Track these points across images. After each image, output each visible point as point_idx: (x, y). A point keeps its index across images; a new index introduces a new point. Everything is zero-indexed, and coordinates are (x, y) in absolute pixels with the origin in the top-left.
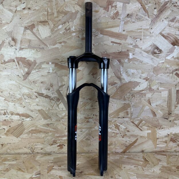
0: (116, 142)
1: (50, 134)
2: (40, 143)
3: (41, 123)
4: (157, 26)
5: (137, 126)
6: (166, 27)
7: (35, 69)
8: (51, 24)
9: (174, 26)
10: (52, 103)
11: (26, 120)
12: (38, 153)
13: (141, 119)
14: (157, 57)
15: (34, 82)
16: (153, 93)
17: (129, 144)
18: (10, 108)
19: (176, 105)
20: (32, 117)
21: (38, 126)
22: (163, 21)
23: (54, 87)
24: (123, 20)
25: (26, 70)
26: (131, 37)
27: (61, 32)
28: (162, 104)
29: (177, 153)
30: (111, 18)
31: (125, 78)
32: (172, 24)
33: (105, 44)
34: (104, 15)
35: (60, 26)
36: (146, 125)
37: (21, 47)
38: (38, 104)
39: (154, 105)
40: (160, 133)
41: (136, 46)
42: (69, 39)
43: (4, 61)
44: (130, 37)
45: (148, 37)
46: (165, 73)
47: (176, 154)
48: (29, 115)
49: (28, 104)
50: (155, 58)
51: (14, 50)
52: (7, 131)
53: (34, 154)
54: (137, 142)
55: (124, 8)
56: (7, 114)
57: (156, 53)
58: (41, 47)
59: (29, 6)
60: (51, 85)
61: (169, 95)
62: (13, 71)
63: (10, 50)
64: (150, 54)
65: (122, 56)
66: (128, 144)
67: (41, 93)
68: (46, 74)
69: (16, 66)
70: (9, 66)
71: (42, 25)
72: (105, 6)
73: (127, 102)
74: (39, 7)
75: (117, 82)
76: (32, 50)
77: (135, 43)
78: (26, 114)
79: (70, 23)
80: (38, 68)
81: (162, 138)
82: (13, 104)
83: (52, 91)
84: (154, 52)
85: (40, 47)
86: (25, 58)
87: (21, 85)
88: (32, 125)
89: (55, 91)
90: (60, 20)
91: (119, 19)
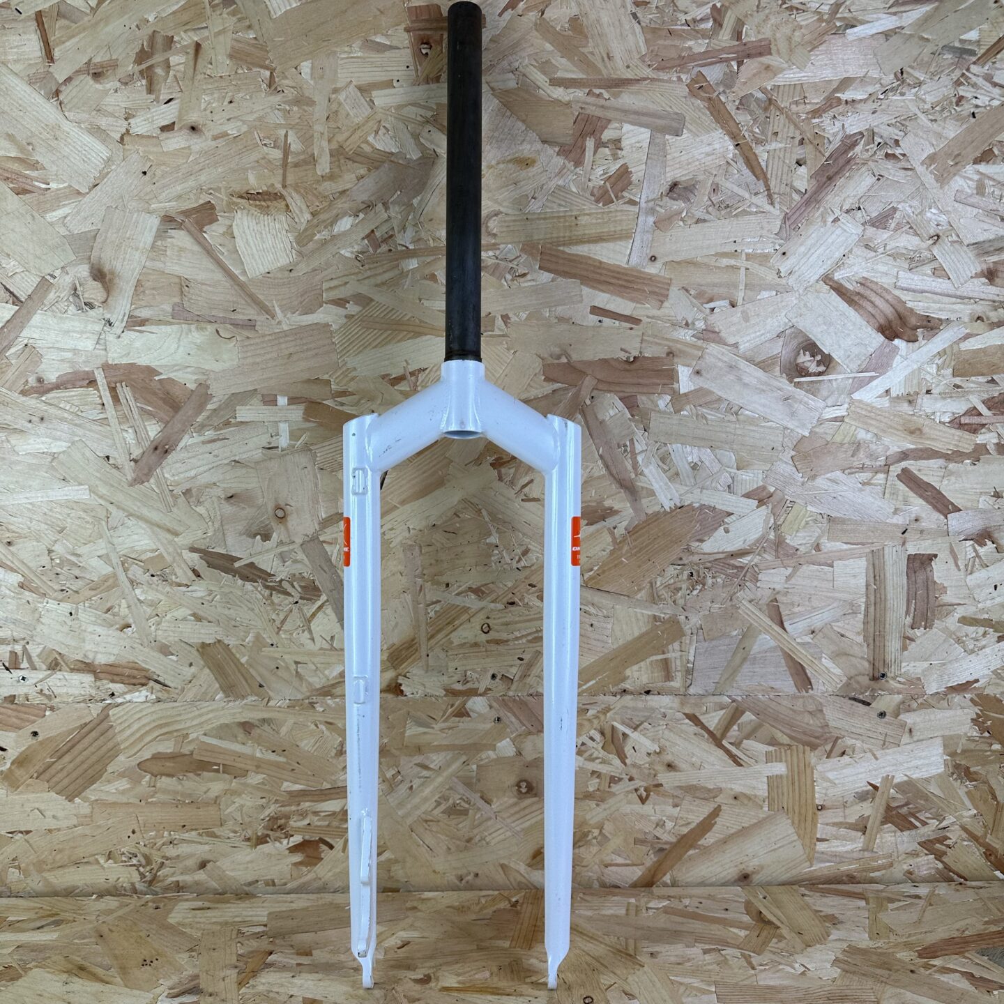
0: (608, 828)
1: (255, 779)
2: (194, 833)
3: (211, 716)
4: (809, 242)
5: (716, 739)
6: (850, 251)
7: (202, 427)
8: (301, 211)
9: (888, 248)
10: (274, 610)
11: (128, 697)
12: (179, 887)
13: (734, 701)
14: (813, 390)
15: (187, 493)
16: (795, 569)
17: (673, 840)
18: (46, 630)
19: (910, 633)
20: (165, 685)
21: (191, 737)
22: (836, 220)
23: (292, 521)
24: (652, 211)
25: (153, 430)
26: (687, 291)
27: (346, 253)
28: (838, 627)
29: (921, 884)
30: (592, 194)
31: (656, 487)
32: (882, 236)
33: (561, 320)
34: (561, 182)
35: (345, 224)
36: (758, 734)
37: (137, 313)
38: (201, 613)
39: (797, 628)
40: (831, 775)
41: (710, 335)
42: (383, 284)
43: (40, 380)
44: (682, 292)
45: (765, 294)
46: (849, 470)
47: (914, 891)
48: (147, 670)
49: (149, 610)
50: (800, 393)
51: (98, 327)
52: (12, 763)
53: (156, 894)
54: (715, 828)
55: (657, 152)
56: (25, 664)
57: (803, 372)
58: (239, 317)
59: (193, 118)
60: (280, 514)
61: (872, 580)
62: (80, 431)
63: (78, 325)
64: (778, 374)
65: (641, 381)
66: (667, 837)
67: (223, 552)
68: (258, 454)
69: (100, 407)
70: (61, 406)
71: (253, 209)
72: (569, 140)
73: (664, 611)
74: (244, 122)
75: (616, 508)
76: (190, 331)
77: (705, 319)
78: (135, 667)
79: (395, 211)
80: (216, 421)
81: (845, 806)
82: (66, 607)
83: (281, 543)
84: (797, 365)
85: (233, 316)
86: (151, 371)
87: (118, 507)
88: (161, 726)
89: (296, 546)
90: (344, 191)
91: (632, 202)
